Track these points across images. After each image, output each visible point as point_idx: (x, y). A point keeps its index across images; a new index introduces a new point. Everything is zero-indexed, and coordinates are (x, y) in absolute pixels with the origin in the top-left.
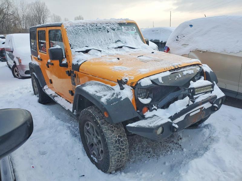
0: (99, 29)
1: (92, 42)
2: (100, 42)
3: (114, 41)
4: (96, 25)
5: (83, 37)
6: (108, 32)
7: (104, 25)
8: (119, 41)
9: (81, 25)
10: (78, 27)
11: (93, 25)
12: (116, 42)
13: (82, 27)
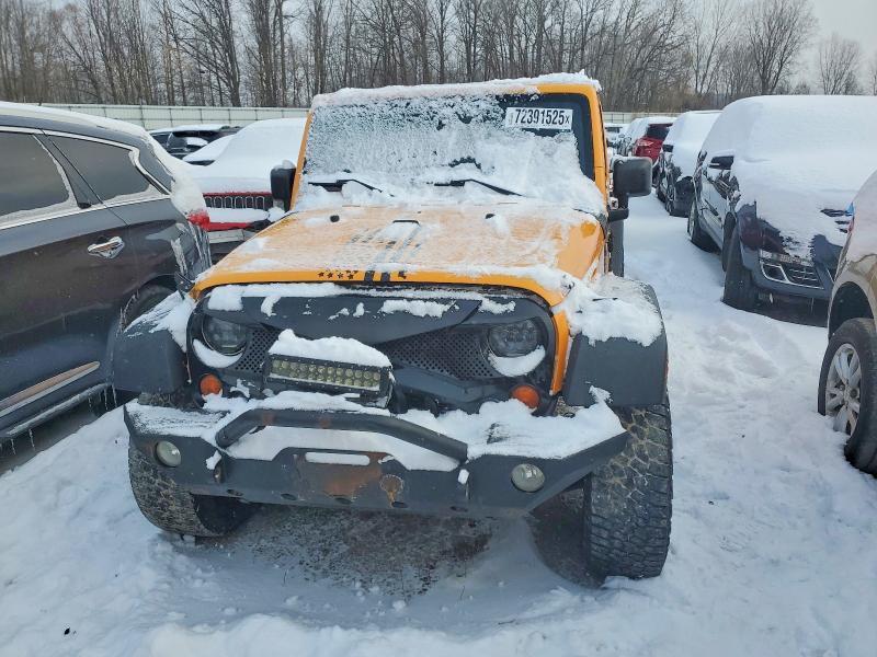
0: (412, 118)
1: (369, 157)
2: (393, 159)
3: (448, 160)
4: (408, 104)
5: (350, 141)
6: (440, 126)
7: (433, 104)
8: (470, 160)
9: (359, 104)
10: (347, 109)
11: (396, 102)
12: (454, 164)
13: (360, 110)
